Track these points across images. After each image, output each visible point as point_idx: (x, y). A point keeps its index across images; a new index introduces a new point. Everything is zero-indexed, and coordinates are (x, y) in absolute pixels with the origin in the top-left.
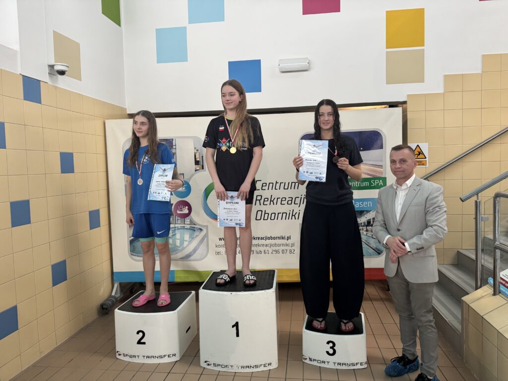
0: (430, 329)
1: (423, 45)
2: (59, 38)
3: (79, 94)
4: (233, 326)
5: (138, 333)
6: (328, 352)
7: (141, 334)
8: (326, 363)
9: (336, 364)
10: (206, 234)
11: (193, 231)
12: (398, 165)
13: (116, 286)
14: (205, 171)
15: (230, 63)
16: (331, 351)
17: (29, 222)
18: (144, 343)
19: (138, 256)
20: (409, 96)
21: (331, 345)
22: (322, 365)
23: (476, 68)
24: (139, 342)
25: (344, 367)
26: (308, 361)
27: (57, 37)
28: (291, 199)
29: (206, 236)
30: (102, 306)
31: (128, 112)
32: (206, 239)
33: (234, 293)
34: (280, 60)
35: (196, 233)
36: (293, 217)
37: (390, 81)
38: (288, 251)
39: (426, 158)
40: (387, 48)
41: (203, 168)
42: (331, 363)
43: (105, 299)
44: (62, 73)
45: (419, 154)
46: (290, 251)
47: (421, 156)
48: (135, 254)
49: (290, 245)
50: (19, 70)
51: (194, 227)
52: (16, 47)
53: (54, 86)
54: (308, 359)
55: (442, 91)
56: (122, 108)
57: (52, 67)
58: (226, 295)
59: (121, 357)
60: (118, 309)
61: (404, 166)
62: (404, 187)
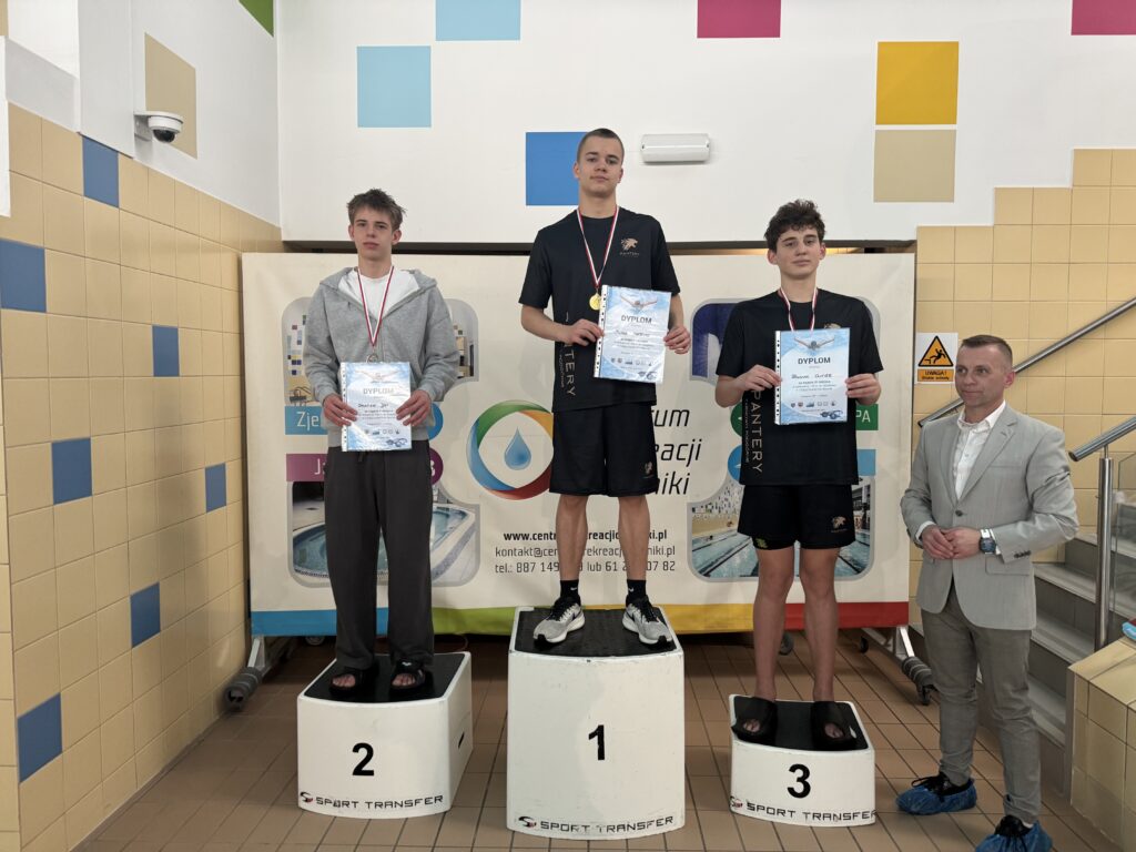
1: (954, 121)
2: (157, 55)
3: (191, 188)
4: (591, 736)
5: (356, 749)
6: (791, 791)
7: (363, 753)
8: (788, 814)
9: (810, 816)
10: (473, 525)
11: (444, 517)
12: (970, 379)
13: (257, 644)
14: (477, 380)
15: (532, 138)
16: (799, 788)
17: (88, 493)
18: (371, 773)
19: (311, 575)
20: (920, 229)
21: (799, 773)
22: (778, 819)
23: (1060, 176)
24: (359, 771)
25: (827, 823)
26: (744, 811)
27: (153, 48)
28: (670, 448)
29: (475, 528)
30: (230, 693)
31: (285, 238)
32: (474, 536)
33: (594, 660)
34: (645, 135)
35: (453, 522)
36: (674, 488)
37: (882, 195)
38: (660, 565)
39: (952, 365)
40: (878, 123)
41: (472, 374)
42: (799, 814)
44: (166, 136)
45: (939, 357)
46: (665, 565)
47: (942, 360)
48: (305, 570)
49: (665, 552)
50: (77, 125)
51: (448, 509)
52: (71, 66)
53: (144, 167)
54: (745, 806)
55: (990, 223)
56: (273, 226)
57: (142, 120)
58: (577, 665)
59: (313, 807)
60: (306, 694)
61: (983, 381)
62: (982, 427)
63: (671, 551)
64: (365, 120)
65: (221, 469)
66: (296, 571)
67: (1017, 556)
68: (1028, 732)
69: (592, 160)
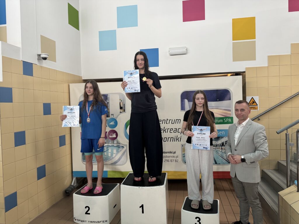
1: (255, 38)
2: (44, 39)
3: (54, 70)
4: (140, 207)
10: (126, 150)
11: (118, 148)
12: (240, 112)
13: (74, 179)
14: (126, 113)
16: (198, 223)
17: (25, 144)
18: (89, 214)
20: (246, 68)
21: (198, 219)
23: (287, 51)
24: (86, 213)
28: (176, 129)
30: (66, 191)
31: (83, 79)
32: (126, 153)
33: (141, 187)
34: (170, 48)
35: (120, 149)
36: (177, 140)
37: (235, 59)
38: (174, 161)
39: (257, 105)
40: (233, 40)
41: (124, 111)
43: (68, 187)
44: (45, 59)
45: (253, 103)
46: (176, 160)
47: (254, 104)
49: (175, 157)
50: (21, 58)
51: (119, 146)
52: (19, 45)
53: (40, 66)
55: (266, 65)
56: (79, 76)
57: (39, 55)
58: (136, 188)
59: (76, 221)
60: (75, 193)
61: (243, 113)
62: (241, 126)
63: (177, 157)
64: (101, 49)
65: (64, 136)
66: (83, 161)
67: (251, 163)
68: (258, 211)
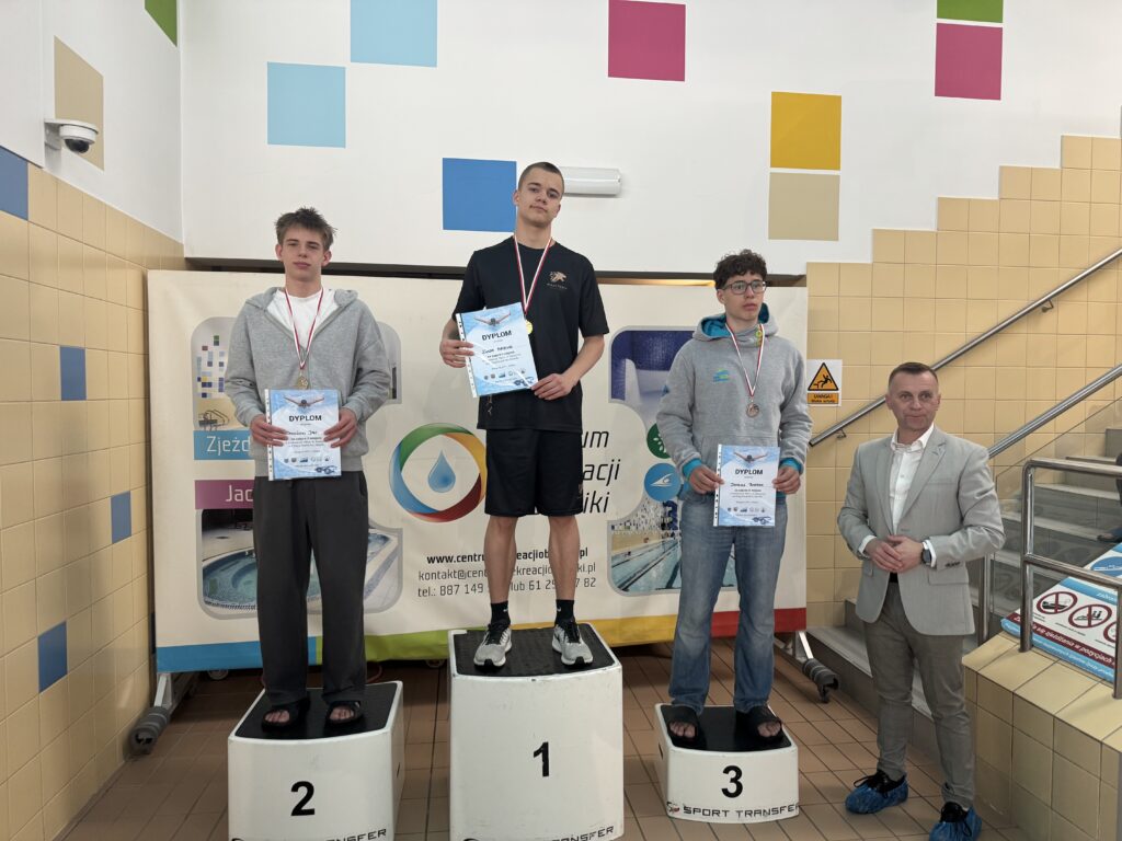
0: (963, 720)
1: (838, 168)
3: (99, 201)
4: (536, 754)
5: (295, 788)
6: (725, 791)
7: (303, 791)
8: (722, 814)
9: (743, 814)
13: (163, 683)
14: (400, 403)
15: (446, 161)
16: (732, 788)
18: (311, 812)
19: (223, 606)
20: (808, 265)
21: (733, 774)
22: (714, 819)
23: (928, 222)
24: (298, 811)
25: (758, 819)
26: (681, 815)
27: (62, 52)
28: (590, 468)
29: (397, 552)
30: (137, 736)
31: (188, 254)
33: (539, 679)
36: (595, 507)
37: (776, 232)
39: (837, 389)
40: (772, 166)
41: (394, 397)
42: (733, 812)
43: (137, 715)
44: (79, 146)
45: (826, 382)
46: (587, 581)
47: (829, 385)
48: (215, 601)
49: (586, 569)
53: (52, 176)
54: (682, 810)
55: (869, 262)
56: (175, 241)
57: (53, 128)
58: (522, 685)
60: (237, 734)
61: (927, 405)
62: (915, 447)
63: (592, 568)
64: (275, 138)
65: (126, 496)
66: (209, 603)
67: (948, 566)
69: (534, 190)
